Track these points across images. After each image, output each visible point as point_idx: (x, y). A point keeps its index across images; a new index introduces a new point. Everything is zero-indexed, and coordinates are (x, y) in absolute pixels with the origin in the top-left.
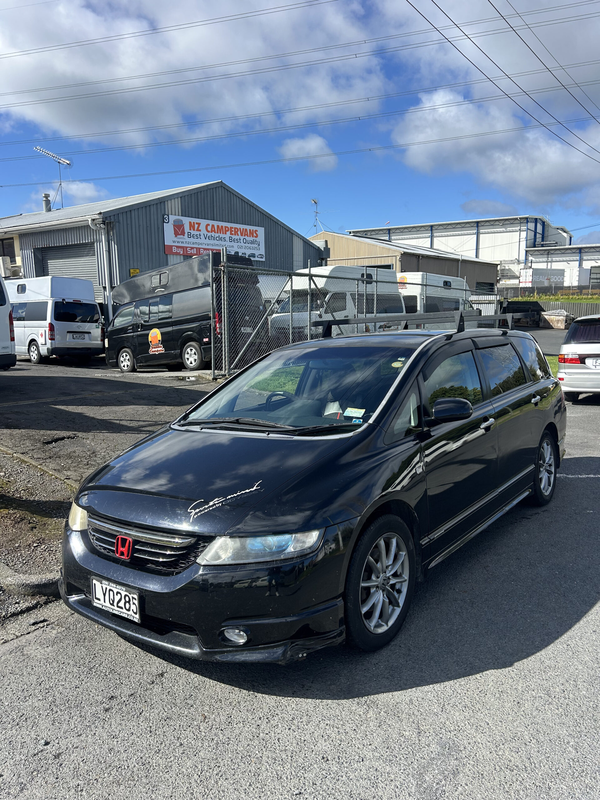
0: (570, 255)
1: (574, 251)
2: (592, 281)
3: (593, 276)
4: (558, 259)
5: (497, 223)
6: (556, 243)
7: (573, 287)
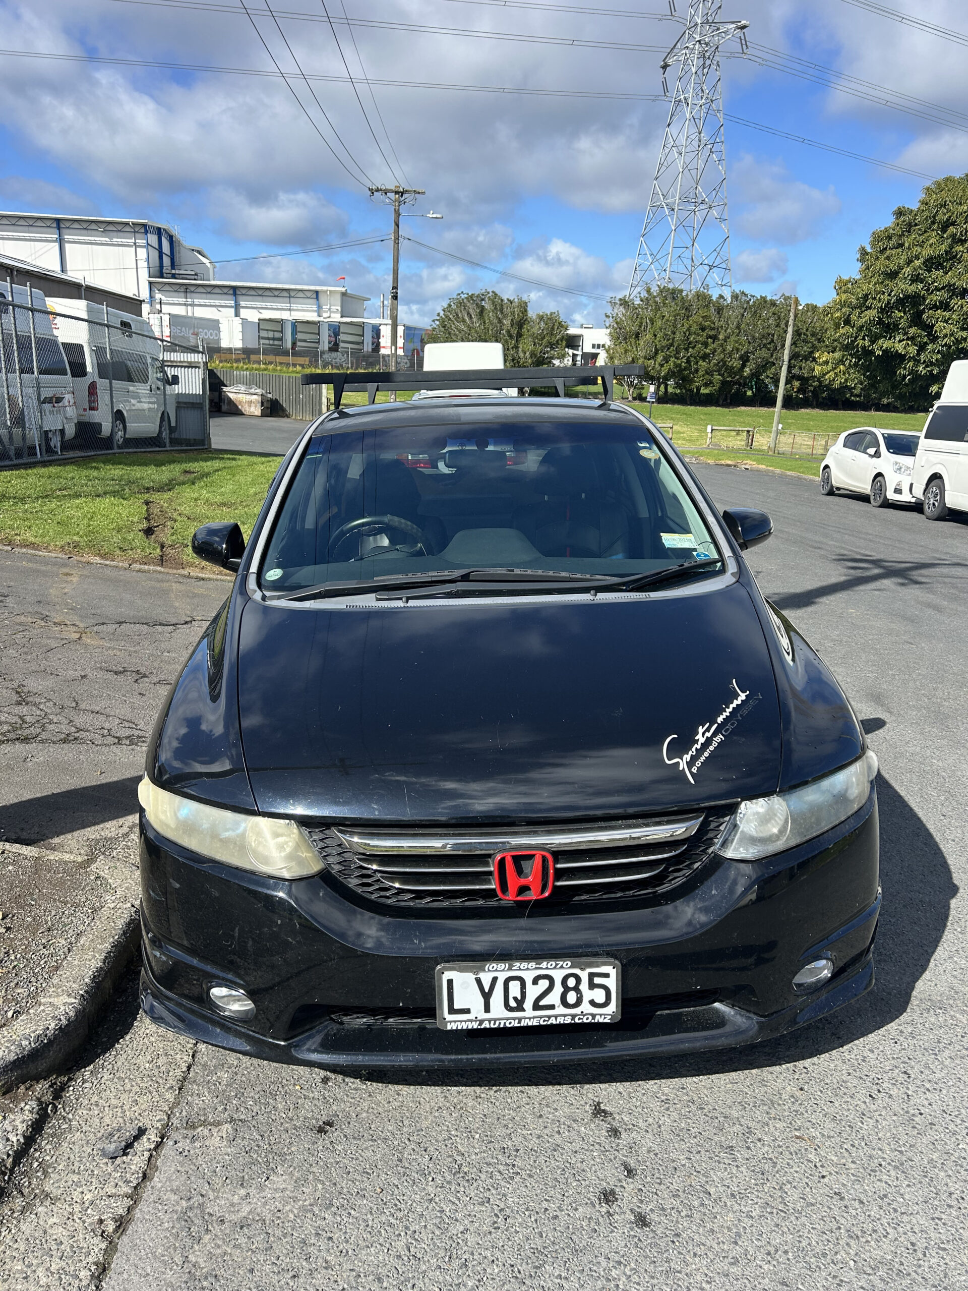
0: (220, 296)
1: (225, 290)
2: (262, 341)
3: (264, 334)
4: (202, 302)
5: (93, 226)
6: (196, 275)
7: (236, 349)
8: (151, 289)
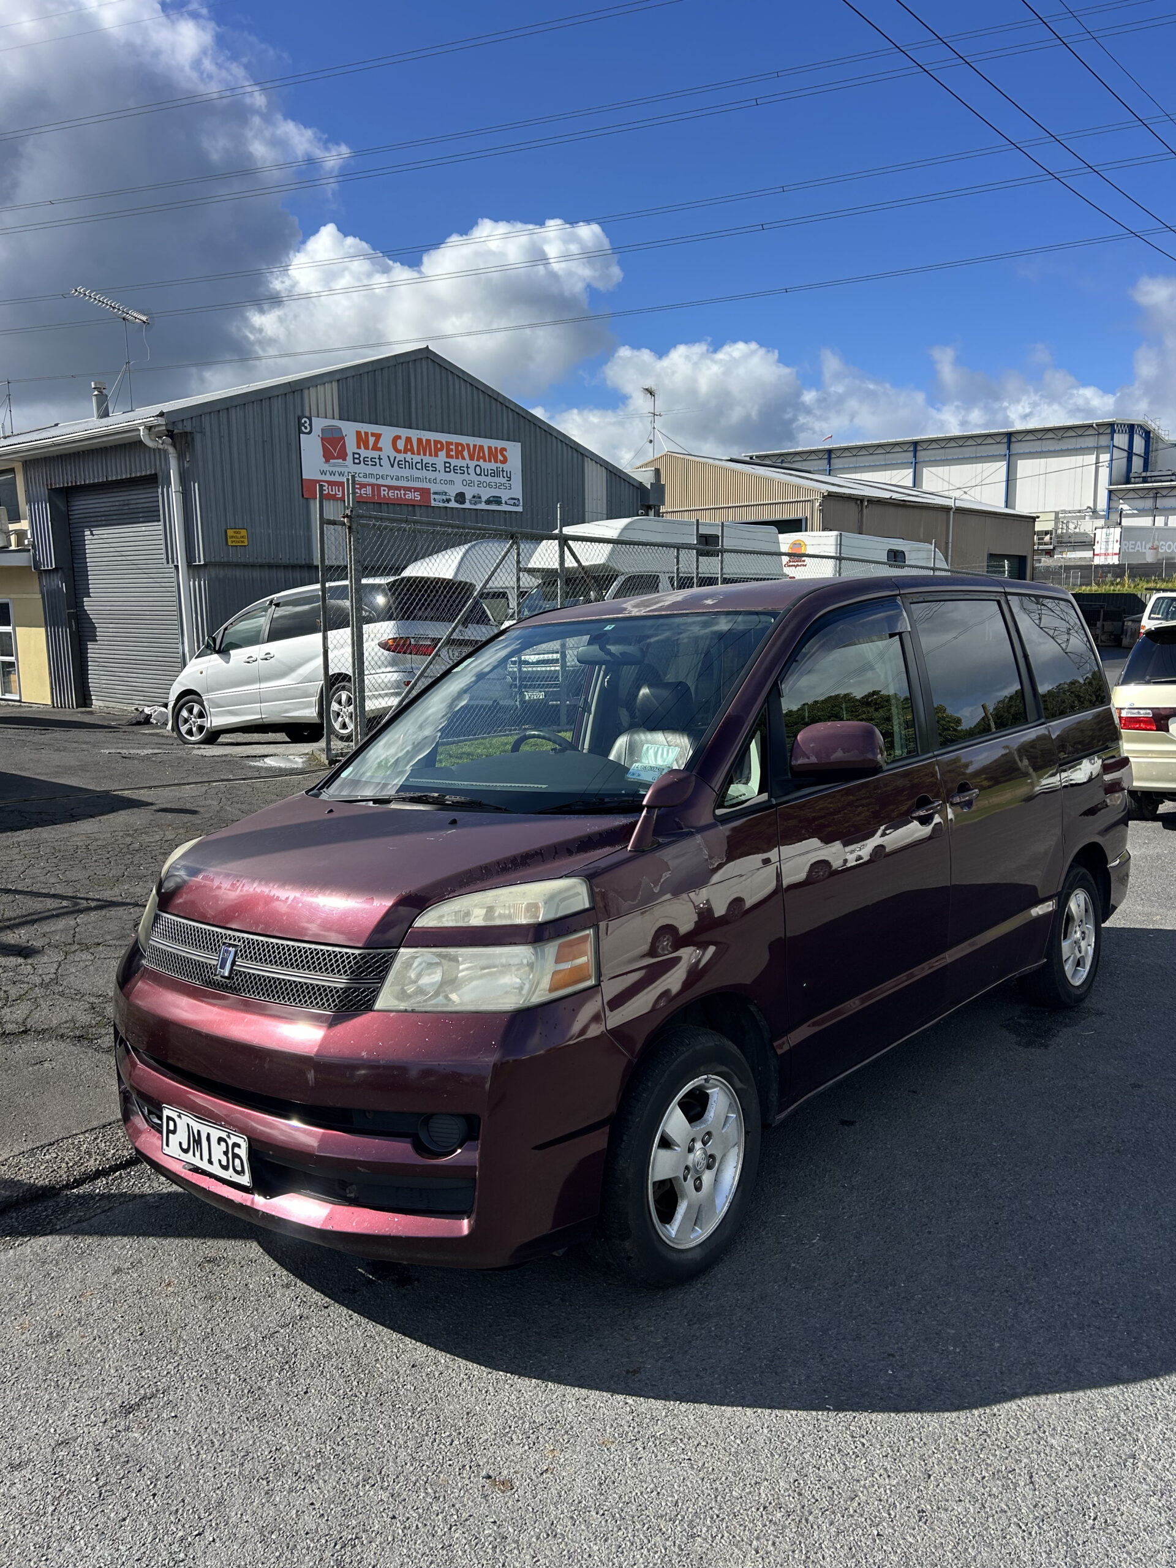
5: (1050, 435)
6: (1173, 474)
8: (1110, 499)
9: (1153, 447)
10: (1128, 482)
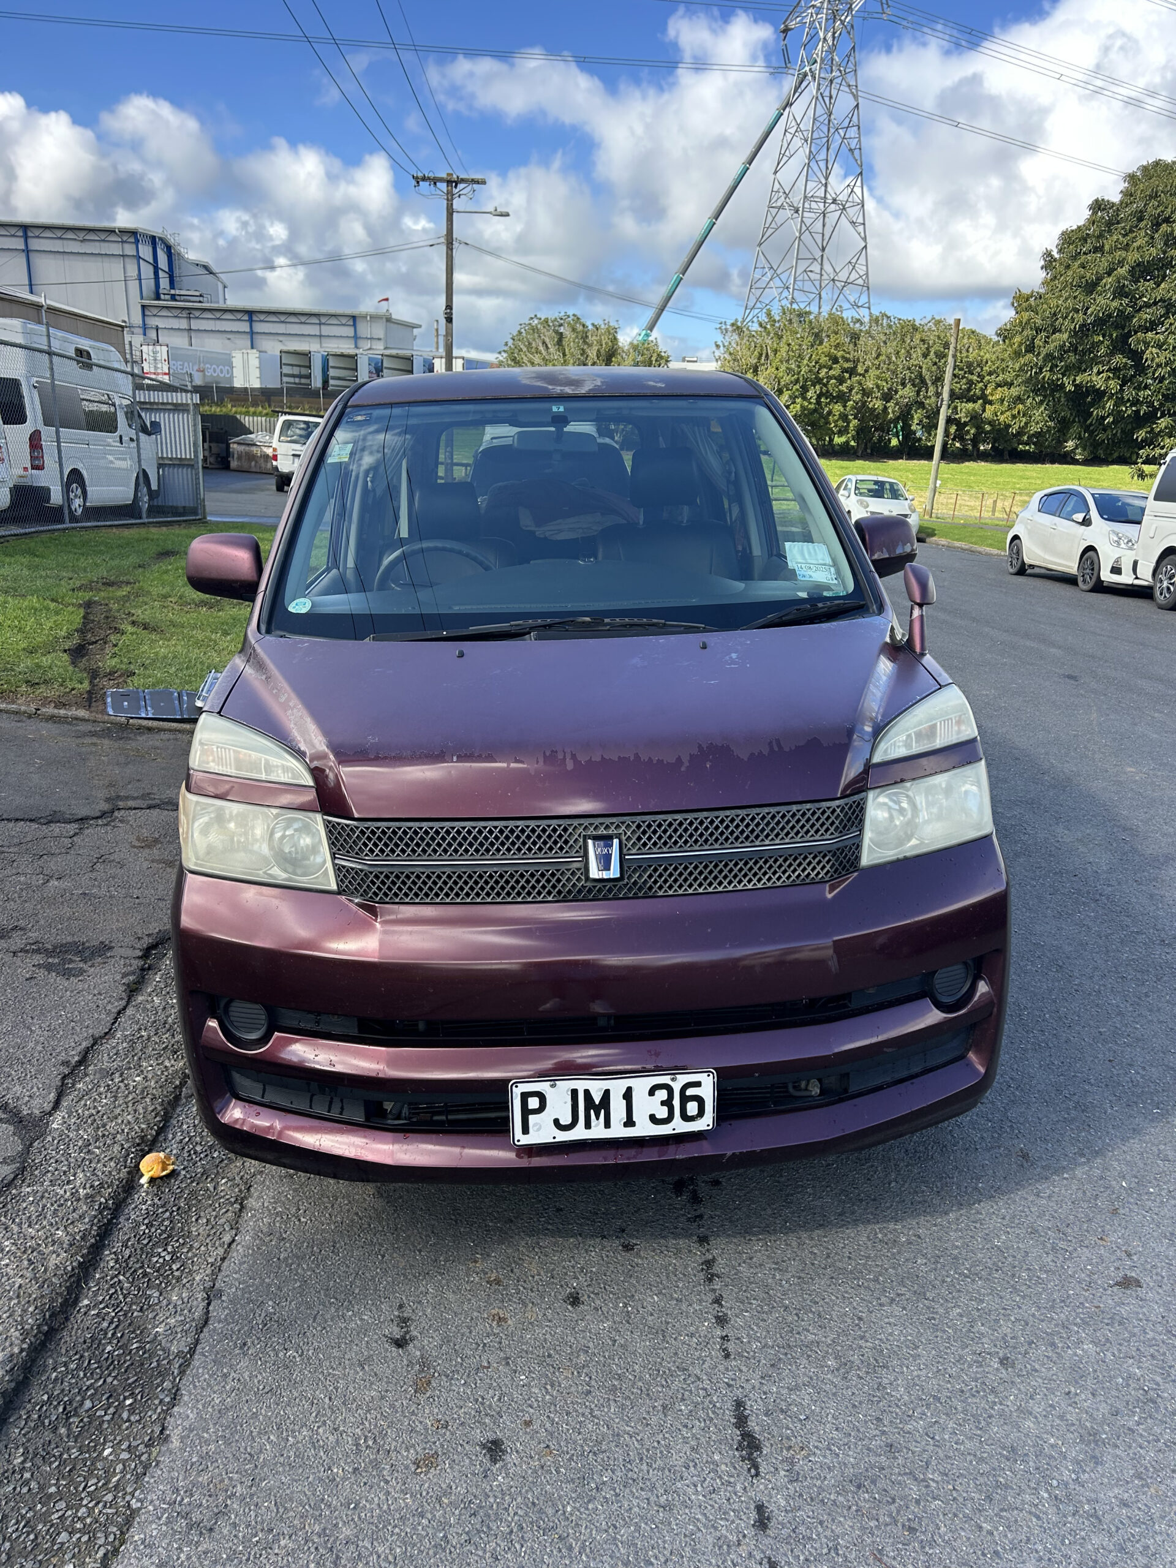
0: (231, 322)
1: (239, 316)
2: (285, 379)
3: (287, 370)
4: (208, 328)
5: (70, 235)
6: (200, 295)
7: (252, 390)
8: (144, 315)
9: (176, 263)
10: (158, 298)
